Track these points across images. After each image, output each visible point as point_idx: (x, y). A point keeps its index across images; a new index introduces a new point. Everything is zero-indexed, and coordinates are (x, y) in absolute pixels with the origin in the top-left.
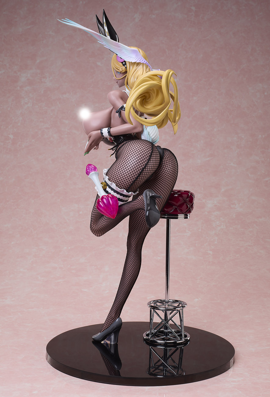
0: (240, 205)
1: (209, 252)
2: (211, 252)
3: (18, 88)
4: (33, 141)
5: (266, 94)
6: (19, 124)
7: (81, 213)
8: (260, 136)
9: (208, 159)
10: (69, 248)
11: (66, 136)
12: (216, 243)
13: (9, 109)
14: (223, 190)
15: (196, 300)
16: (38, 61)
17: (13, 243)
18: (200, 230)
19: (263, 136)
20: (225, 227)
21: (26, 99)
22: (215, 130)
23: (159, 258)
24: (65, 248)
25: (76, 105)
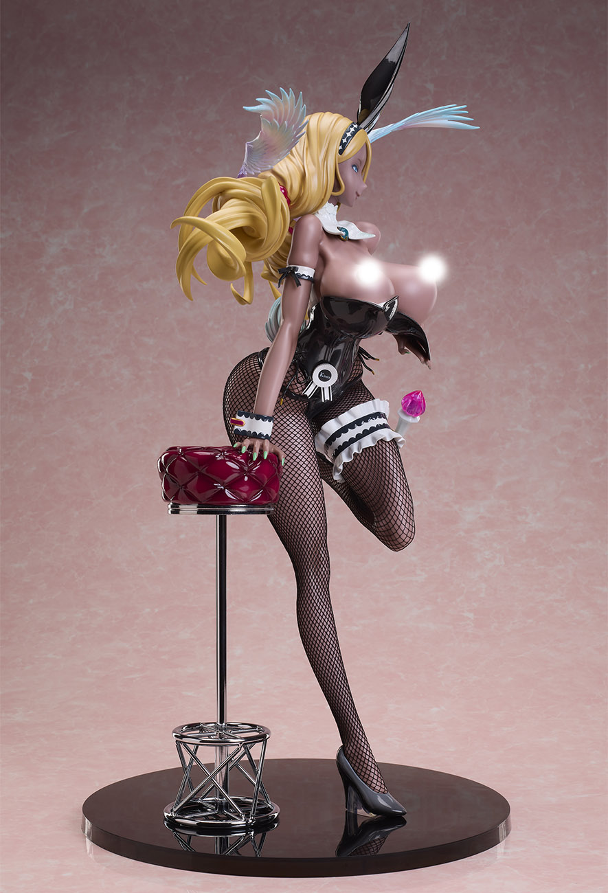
0: (538, 514)
1: (466, 614)
2: (471, 615)
3: (43, 269)
4: (77, 383)
5: (594, 273)
6: (46, 348)
7: (182, 536)
8: (582, 366)
9: (466, 417)
10: (157, 610)
11: (150, 372)
12: (482, 595)
13: (22, 316)
14: (499, 484)
15: (435, 709)
16: (86, 210)
17: (31, 601)
18: (447, 570)
19: (590, 366)
20: (504, 563)
21: (61, 294)
22: (482, 354)
23: (356, 628)
24: (148, 610)
25: (170, 305)
